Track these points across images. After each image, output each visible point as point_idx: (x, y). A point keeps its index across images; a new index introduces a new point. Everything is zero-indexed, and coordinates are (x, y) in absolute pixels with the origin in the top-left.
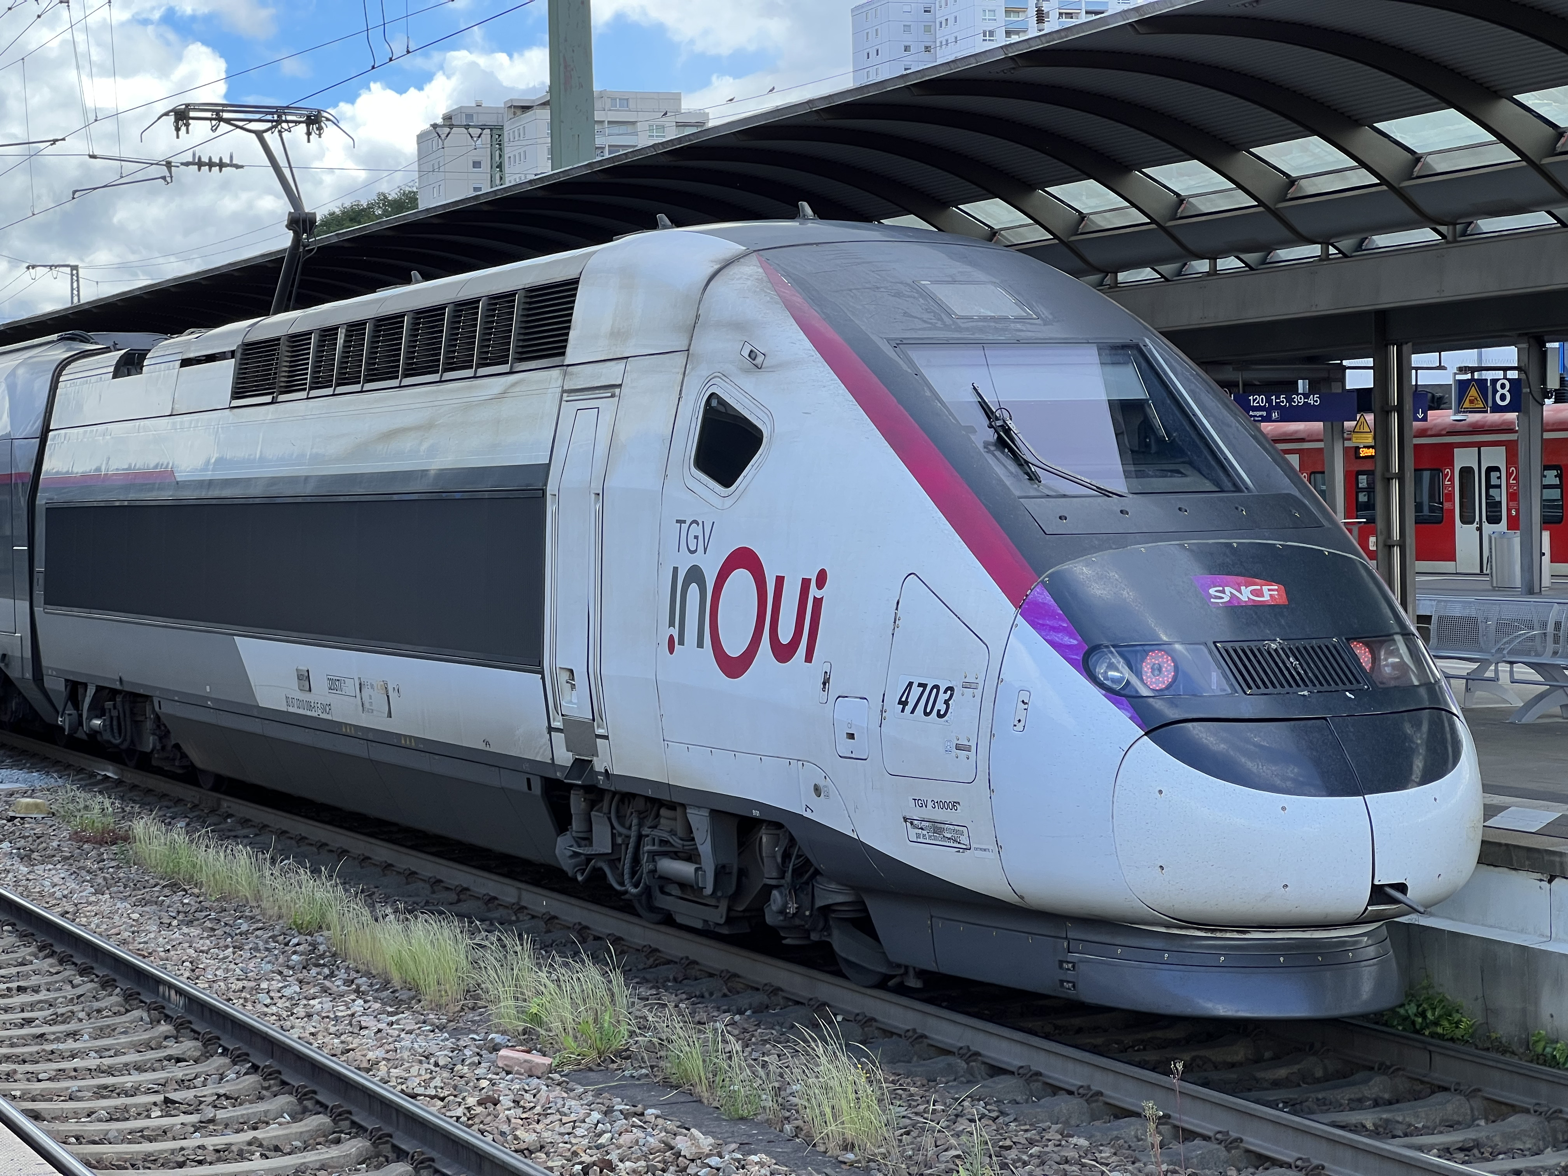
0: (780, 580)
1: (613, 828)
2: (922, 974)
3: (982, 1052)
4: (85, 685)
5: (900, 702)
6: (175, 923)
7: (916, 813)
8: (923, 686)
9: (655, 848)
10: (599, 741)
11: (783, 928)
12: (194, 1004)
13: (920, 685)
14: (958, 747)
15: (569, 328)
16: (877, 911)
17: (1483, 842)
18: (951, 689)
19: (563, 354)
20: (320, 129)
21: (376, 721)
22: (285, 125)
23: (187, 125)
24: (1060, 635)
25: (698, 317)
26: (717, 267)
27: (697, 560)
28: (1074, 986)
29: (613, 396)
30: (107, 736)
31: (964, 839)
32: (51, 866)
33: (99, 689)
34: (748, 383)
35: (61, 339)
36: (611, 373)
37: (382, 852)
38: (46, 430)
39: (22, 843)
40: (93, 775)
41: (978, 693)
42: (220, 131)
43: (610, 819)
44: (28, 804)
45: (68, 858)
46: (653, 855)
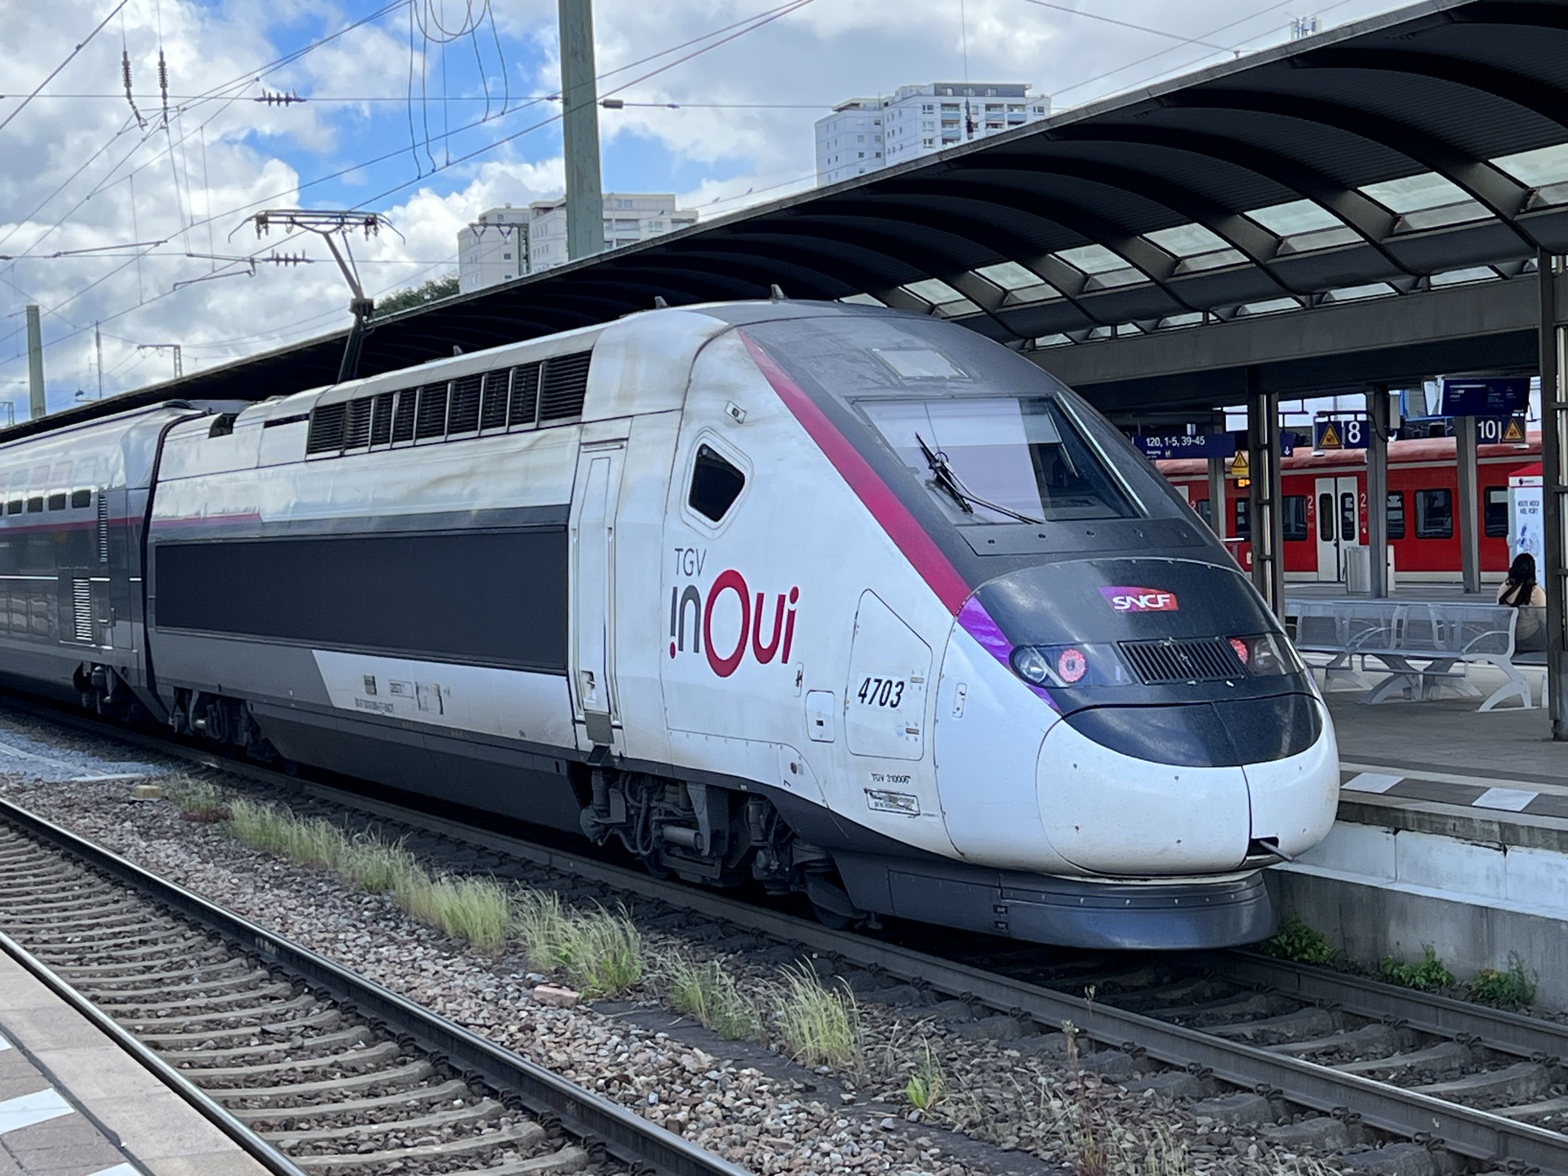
0: (760, 597)
1: (626, 801)
2: (881, 918)
3: (932, 981)
4: (190, 692)
5: (860, 695)
6: (267, 886)
7: (875, 786)
8: (879, 681)
9: (662, 817)
10: (615, 731)
11: (766, 882)
12: (283, 951)
13: (876, 681)
14: (909, 731)
15: (584, 392)
16: (844, 865)
17: (1340, 802)
18: (902, 683)
19: (580, 413)
20: (376, 229)
21: (432, 718)
22: (347, 227)
23: (266, 228)
24: (990, 638)
25: (690, 381)
26: (704, 340)
27: (693, 581)
28: (1007, 926)
29: (622, 447)
30: (209, 733)
31: (914, 807)
32: (165, 841)
33: (202, 694)
34: (732, 435)
35: (166, 407)
36: (620, 429)
37: (438, 825)
38: (155, 481)
39: (140, 822)
40: (198, 765)
41: (924, 686)
42: (294, 232)
43: (624, 794)
44: (145, 791)
45: (177, 834)
46: (661, 824)
